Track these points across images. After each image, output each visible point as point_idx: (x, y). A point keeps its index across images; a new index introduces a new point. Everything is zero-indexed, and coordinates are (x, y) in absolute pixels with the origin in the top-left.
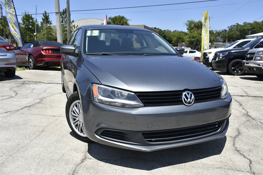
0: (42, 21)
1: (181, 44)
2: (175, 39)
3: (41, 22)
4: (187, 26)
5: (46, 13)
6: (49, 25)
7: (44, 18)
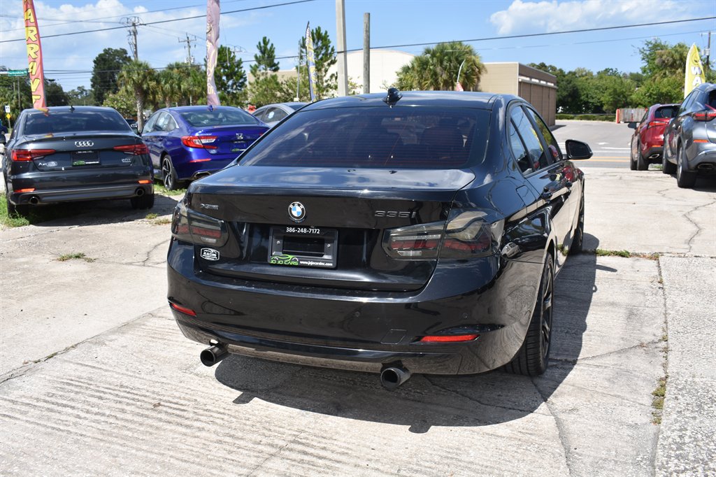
0: (257, 64)
1: (624, 114)
2: (606, 98)
3: (251, 66)
4: (643, 59)
5: (265, 41)
6: (270, 73)
7: (259, 54)
